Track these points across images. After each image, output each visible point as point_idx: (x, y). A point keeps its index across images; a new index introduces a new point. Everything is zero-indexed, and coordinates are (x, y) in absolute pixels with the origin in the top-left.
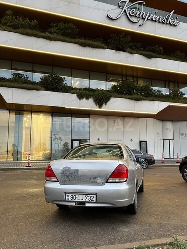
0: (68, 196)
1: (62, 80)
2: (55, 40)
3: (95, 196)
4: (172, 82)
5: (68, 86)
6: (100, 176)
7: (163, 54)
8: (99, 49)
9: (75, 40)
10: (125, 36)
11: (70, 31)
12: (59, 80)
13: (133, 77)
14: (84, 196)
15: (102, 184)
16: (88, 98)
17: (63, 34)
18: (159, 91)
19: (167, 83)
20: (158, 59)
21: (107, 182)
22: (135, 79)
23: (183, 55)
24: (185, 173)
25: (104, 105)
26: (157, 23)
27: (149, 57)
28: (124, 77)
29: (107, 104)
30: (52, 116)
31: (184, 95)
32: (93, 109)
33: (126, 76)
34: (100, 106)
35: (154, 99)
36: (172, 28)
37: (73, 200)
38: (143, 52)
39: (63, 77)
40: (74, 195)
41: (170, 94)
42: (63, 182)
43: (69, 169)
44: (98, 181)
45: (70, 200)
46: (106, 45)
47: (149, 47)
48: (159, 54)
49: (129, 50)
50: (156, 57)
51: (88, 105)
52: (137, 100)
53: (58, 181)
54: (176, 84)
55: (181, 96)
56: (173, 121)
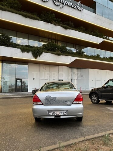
0: (50, 113)
1: (10, 39)
2: (6, 11)
3: (66, 112)
4: (78, 45)
5: (14, 43)
6: (69, 101)
7: (73, 28)
8: (36, 20)
9: (20, 12)
10: (51, 13)
11: (16, 6)
12: (8, 39)
13: (55, 40)
14: (60, 112)
15: (70, 105)
16: (28, 52)
17: (11, 7)
18: (70, 50)
19: (75, 45)
20: (71, 30)
21: (72, 104)
22: (57, 41)
23: (84, 29)
24: (92, 99)
25: (38, 57)
26: (70, 8)
27: (66, 28)
28: (50, 40)
29: (40, 56)
30: (2, 63)
31: (84, 53)
32: (32, 59)
33: (51, 39)
34: (36, 57)
35: (68, 54)
36: (79, 12)
37: (53, 115)
38: (62, 25)
39: (11, 37)
40: (53, 112)
41: (76, 52)
42: (46, 105)
43: (50, 97)
44: (67, 104)
45: (51, 115)
46: (40, 18)
47: (65, 22)
48: (72, 27)
49: (54, 22)
50: (70, 29)
51: (28, 56)
52: (58, 55)
53: (43, 104)
54: (80, 46)
55: (82, 54)
56: (77, 68)
